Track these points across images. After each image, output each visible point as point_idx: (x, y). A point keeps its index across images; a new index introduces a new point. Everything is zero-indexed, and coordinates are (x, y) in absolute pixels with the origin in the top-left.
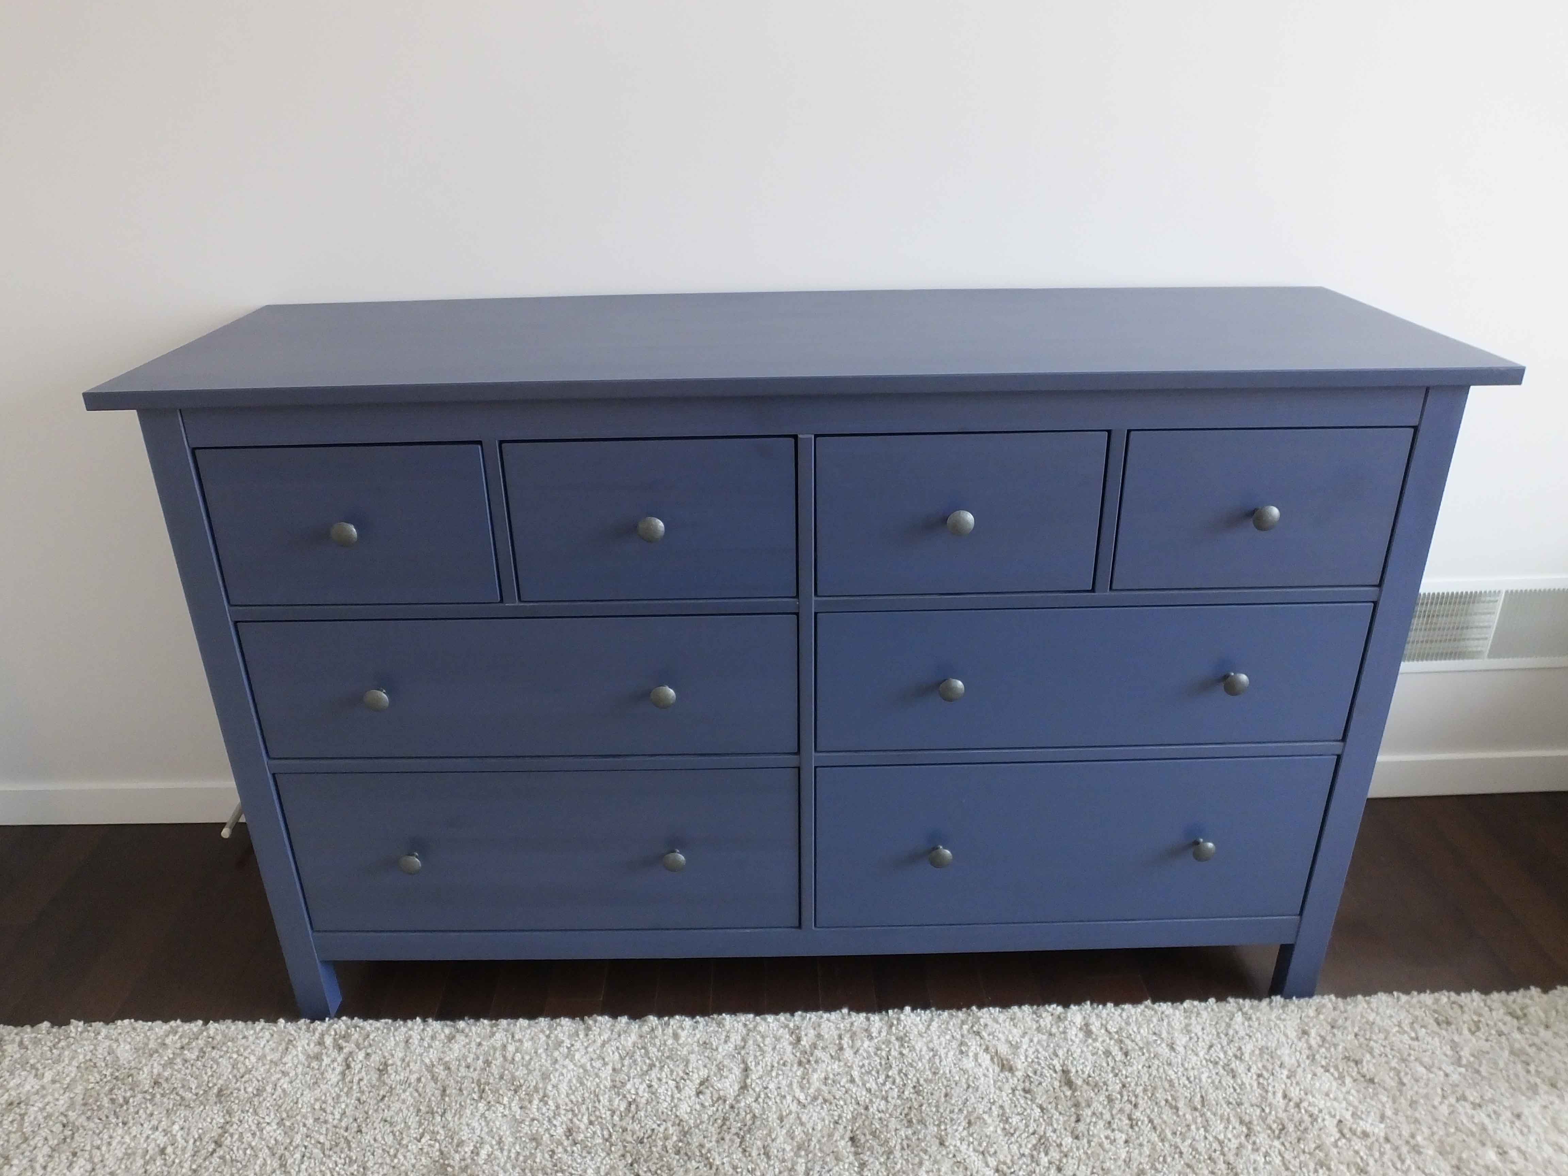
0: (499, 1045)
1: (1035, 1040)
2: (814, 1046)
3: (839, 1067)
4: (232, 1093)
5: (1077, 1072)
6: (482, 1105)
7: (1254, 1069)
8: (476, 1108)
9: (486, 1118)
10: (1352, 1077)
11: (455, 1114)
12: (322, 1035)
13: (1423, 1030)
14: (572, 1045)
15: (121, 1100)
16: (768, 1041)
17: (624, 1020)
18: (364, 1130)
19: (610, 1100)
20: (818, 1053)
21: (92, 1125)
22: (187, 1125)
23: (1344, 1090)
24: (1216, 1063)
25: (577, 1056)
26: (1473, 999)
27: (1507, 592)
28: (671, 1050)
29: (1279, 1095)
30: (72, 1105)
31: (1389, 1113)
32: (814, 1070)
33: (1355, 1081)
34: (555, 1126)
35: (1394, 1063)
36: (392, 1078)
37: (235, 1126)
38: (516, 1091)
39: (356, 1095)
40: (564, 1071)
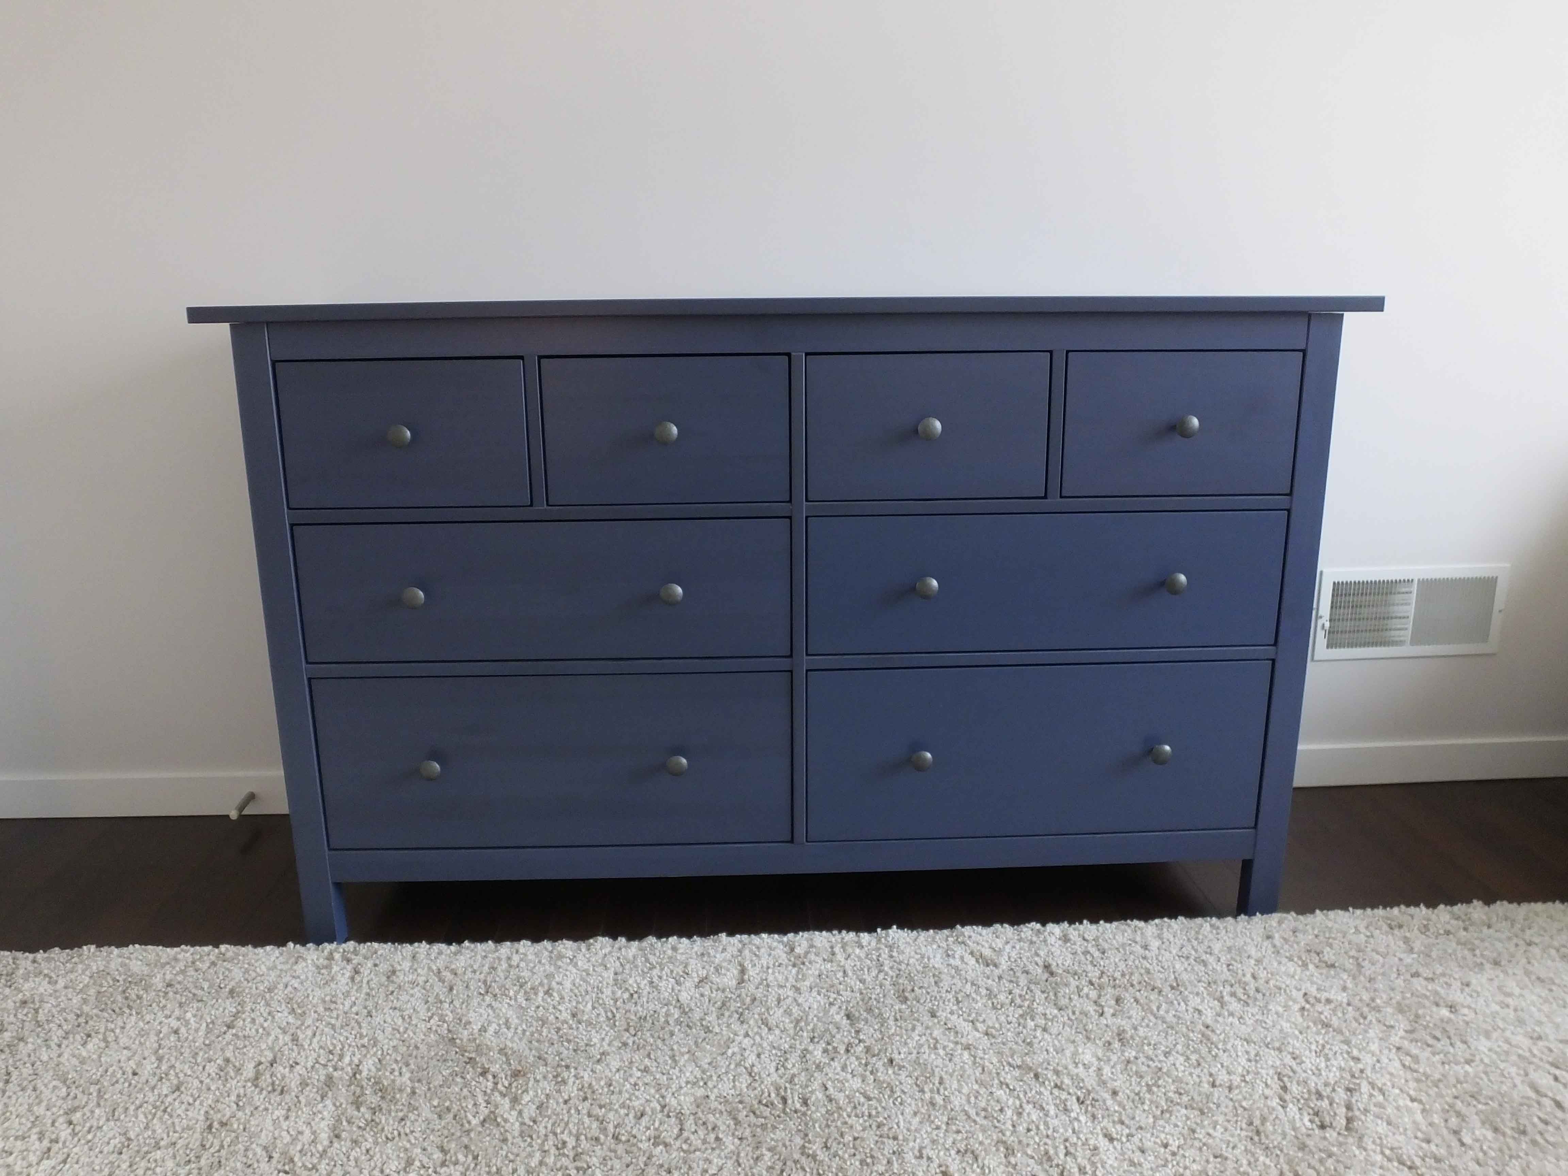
0: (504, 957)
1: (1018, 947)
2: (807, 953)
3: (832, 966)
4: (244, 990)
5: (1058, 965)
6: (488, 999)
7: (1223, 959)
8: (483, 1000)
9: (492, 1007)
10: (1314, 964)
11: (463, 1003)
12: (331, 953)
13: (1378, 931)
14: (575, 957)
15: (134, 997)
16: (763, 950)
17: (622, 940)
18: (374, 1014)
19: (613, 993)
20: (812, 957)
21: (106, 1015)
22: (200, 1013)
23: (1308, 973)
24: (1188, 958)
25: (580, 963)
26: (1421, 912)
27: (1419, 580)
28: (670, 958)
29: (1249, 976)
30: (85, 1001)
31: (1350, 985)
32: (808, 969)
33: (1317, 967)
34: (560, 1011)
35: (1353, 953)
36: (400, 978)
37: (247, 1014)
38: (521, 987)
39: (365, 989)
40: (568, 973)
